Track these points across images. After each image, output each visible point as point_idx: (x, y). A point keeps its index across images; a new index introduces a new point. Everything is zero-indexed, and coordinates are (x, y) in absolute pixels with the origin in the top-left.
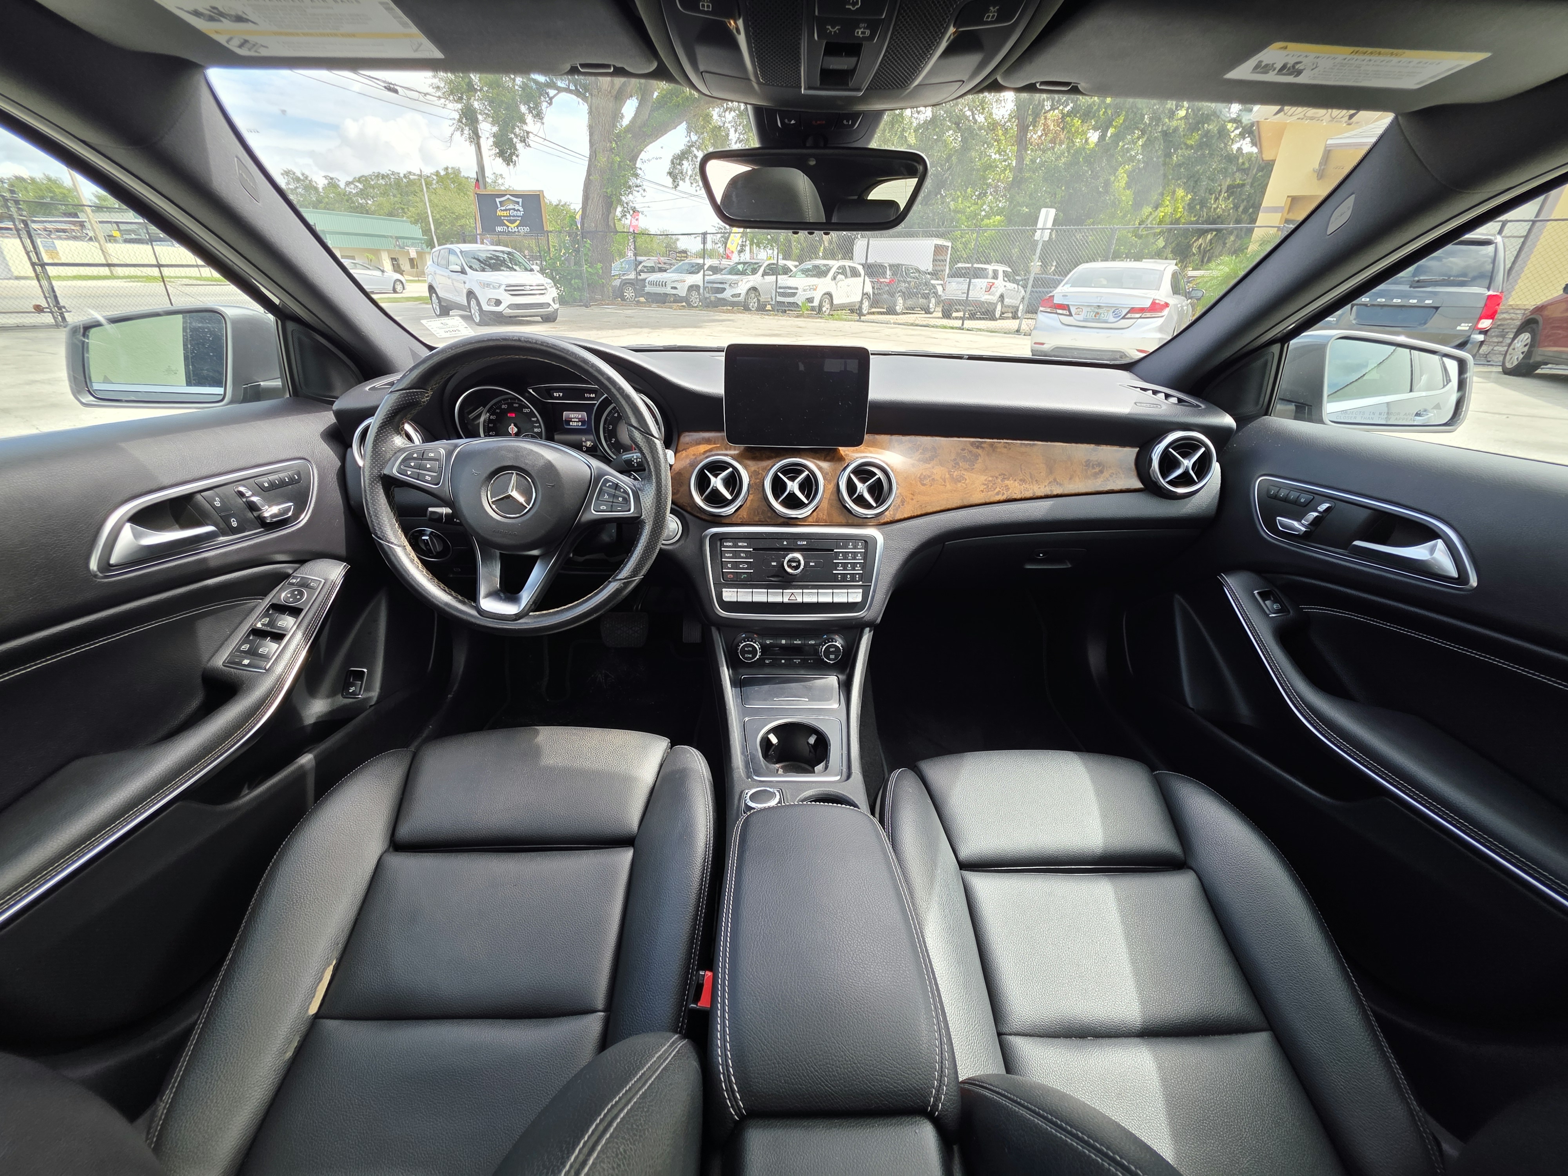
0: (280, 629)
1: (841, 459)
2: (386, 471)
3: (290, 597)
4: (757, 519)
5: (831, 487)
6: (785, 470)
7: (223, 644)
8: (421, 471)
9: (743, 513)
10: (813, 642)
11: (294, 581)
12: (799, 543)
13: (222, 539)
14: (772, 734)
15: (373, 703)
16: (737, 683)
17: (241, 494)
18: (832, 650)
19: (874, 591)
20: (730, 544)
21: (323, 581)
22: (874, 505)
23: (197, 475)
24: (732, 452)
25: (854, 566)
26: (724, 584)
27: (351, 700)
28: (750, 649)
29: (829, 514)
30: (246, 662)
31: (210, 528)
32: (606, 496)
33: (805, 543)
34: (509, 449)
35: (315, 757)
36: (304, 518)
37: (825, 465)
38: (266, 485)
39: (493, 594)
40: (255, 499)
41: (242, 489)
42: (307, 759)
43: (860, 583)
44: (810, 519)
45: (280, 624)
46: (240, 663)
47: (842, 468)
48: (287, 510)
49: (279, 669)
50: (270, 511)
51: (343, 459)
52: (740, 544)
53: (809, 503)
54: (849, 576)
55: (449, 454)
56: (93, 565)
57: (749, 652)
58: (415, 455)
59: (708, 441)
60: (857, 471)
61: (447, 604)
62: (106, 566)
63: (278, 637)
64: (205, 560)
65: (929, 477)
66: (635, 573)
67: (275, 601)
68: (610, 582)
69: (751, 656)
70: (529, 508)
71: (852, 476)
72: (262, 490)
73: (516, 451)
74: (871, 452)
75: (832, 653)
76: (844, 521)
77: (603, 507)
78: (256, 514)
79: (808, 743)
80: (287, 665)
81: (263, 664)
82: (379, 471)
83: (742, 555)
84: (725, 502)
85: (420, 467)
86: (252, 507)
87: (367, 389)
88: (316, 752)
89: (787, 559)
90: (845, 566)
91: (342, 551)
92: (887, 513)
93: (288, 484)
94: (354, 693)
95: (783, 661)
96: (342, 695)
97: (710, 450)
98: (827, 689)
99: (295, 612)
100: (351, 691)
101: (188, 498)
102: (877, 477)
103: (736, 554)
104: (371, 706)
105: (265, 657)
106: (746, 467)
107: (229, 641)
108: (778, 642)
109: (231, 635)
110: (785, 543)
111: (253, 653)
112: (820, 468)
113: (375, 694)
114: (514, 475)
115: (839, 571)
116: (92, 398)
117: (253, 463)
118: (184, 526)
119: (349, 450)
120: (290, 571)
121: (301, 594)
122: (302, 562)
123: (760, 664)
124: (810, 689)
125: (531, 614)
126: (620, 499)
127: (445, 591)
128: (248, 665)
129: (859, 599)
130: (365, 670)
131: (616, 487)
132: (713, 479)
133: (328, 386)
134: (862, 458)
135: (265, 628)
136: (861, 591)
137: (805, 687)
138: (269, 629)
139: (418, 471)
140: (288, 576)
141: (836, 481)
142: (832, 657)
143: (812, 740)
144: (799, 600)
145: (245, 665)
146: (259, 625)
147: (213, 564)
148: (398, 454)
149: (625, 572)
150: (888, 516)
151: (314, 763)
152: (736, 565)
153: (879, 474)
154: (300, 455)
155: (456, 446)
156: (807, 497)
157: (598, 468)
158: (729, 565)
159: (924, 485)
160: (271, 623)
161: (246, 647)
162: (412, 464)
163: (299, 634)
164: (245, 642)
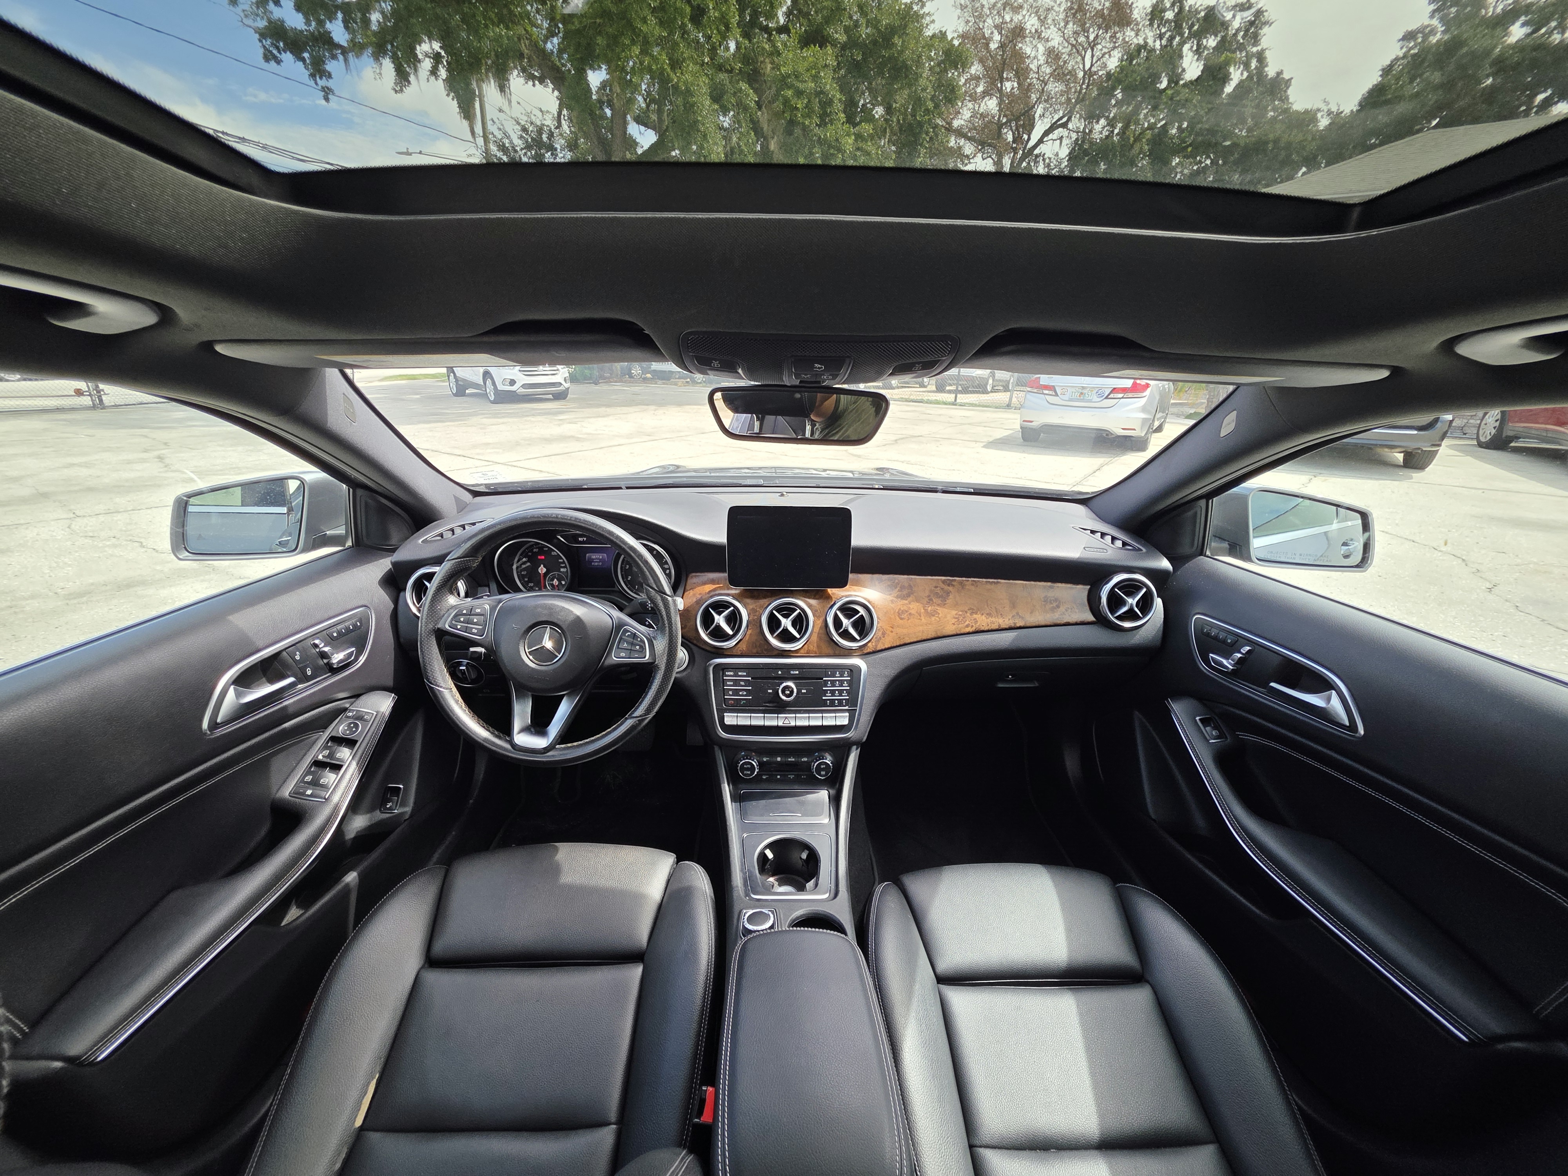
0: (338, 759)
1: (828, 597)
2: (440, 626)
3: (347, 730)
4: (755, 651)
5: (820, 622)
6: (779, 609)
7: (289, 775)
8: (469, 625)
9: (743, 647)
10: (805, 759)
11: (351, 714)
12: (792, 672)
13: (300, 686)
14: (768, 850)
15: (407, 817)
16: (737, 798)
17: (316, 646)
18: (822, 766)
19: (859, 715)
20: (732, 673)
21: (375, 713)
22: (858, 638)
23: (284, 634)
24: (733, 592)
25: (841, 692)
26: (725, 709)
27: (388, 815)
28: (749, 766)
29: (818, 646)
30: (309, 792)
31: (291, 680)
32: (625, 645)
33: (797, 672)
34: (545, 607)
35: (359, 875)
36: (362, 659)
37: (814, 604)
38: (335, 635)
39: (525, 730)
40: (326, 649)
41: (317, 642)
42: (351, 877)
43: (847, 708)
44: (802, 651)
45: (338, 755)
46: (304, 794)
47: (829, 606)
48: (351, 654)
49: (336, 798)
50: (337, 658)
51: (396, 602)
52: (740, 674)
53: (801, 638)
54: (836, 702)
55: (493, 609)
56: (205, 725)
57: (747, 769)
58: (465, 612)
59: (713, 582)
60: (842, 609)
61: (486, 740)
62: (214, 725)
63: (336, 768)
64: (285, 707)
65: (907, 612)
66: (648, 710)
67: (333, 734)
68: (626, 719)
69: (749, 772)
70: (560, 656)
71: (838, 612)
72: (331, 640)
73: (550, 608)
74: (855, 591)
75: (823, 769)
76: (831, 652)
77: (622, 654)
78: (325, 661)
79: (801, 858)
80: (343, 794)
81: (323, 794)
82: (434, 626)
83: (742, 683)
84: (725, 637)
85: (468, 622)
86: (323, 655)
87: (420, 541)
88: (361, 868)
89: (782, 687)
90: (833, 692)
91: (390, 682)
92: (869, 644)
93: (352, 631)
94: (390, 809)
95: (779, 777)
96: (380, 810)
97: (714, 590)
98: (818, 803)
99: (350, 743)
100: (388, 806)
101: (276, 656)
102: (860, 614)
103: (736, 683)
104: (405, 820)
105: (325, 787)
106: (745, 606)
107: (294, 772)
108: (774, 759)
109: (296, 766)
110: (780, 673)
111: (315, 783)
112: (810, 606)
113: (408, 809)
114: (548, 628)
115: (828, 697)
116: (188, 554)
117: (326, 617)
118: (272, 681)
119: (402, 594)
120: (347, 705)
121: (356, 726)
122: (357, 696)
123: (758, 780)
124: (802, 803)
125: (557, 746)
126: (638, 647)
127: (484, 727)
128: (311, 795)
129: (846, 722)
130: (401, 786)
131: (634, 636)
132: (716, 617)
133: (386, 536)
134: (847, 596)
135: (325, 760)
136: (847, 714)
137: (799, 802)
138: (328, 760)
139: (466, 625)
140: (345, 710)
141: (824, 617)
142: (823, 773)
143: (804, 856)
144: (793, 724)
145: (308, 796)
146: (320, 757)
147: (291, 710)
148: (451, 611)
149: (640, 711)
150: (871, 647)
151: (357, 880)
152: (736, 692)
153: (862, 611)
154: (360, 603)
155: (500, 601)
156: (799, 632)
157: (619, 618)
158: (731, 693)
159: (902, 619)
160: (331, 755)
161: (309, 778)
162: (462, 619)
163: (354, 764)
164: (308, 772)
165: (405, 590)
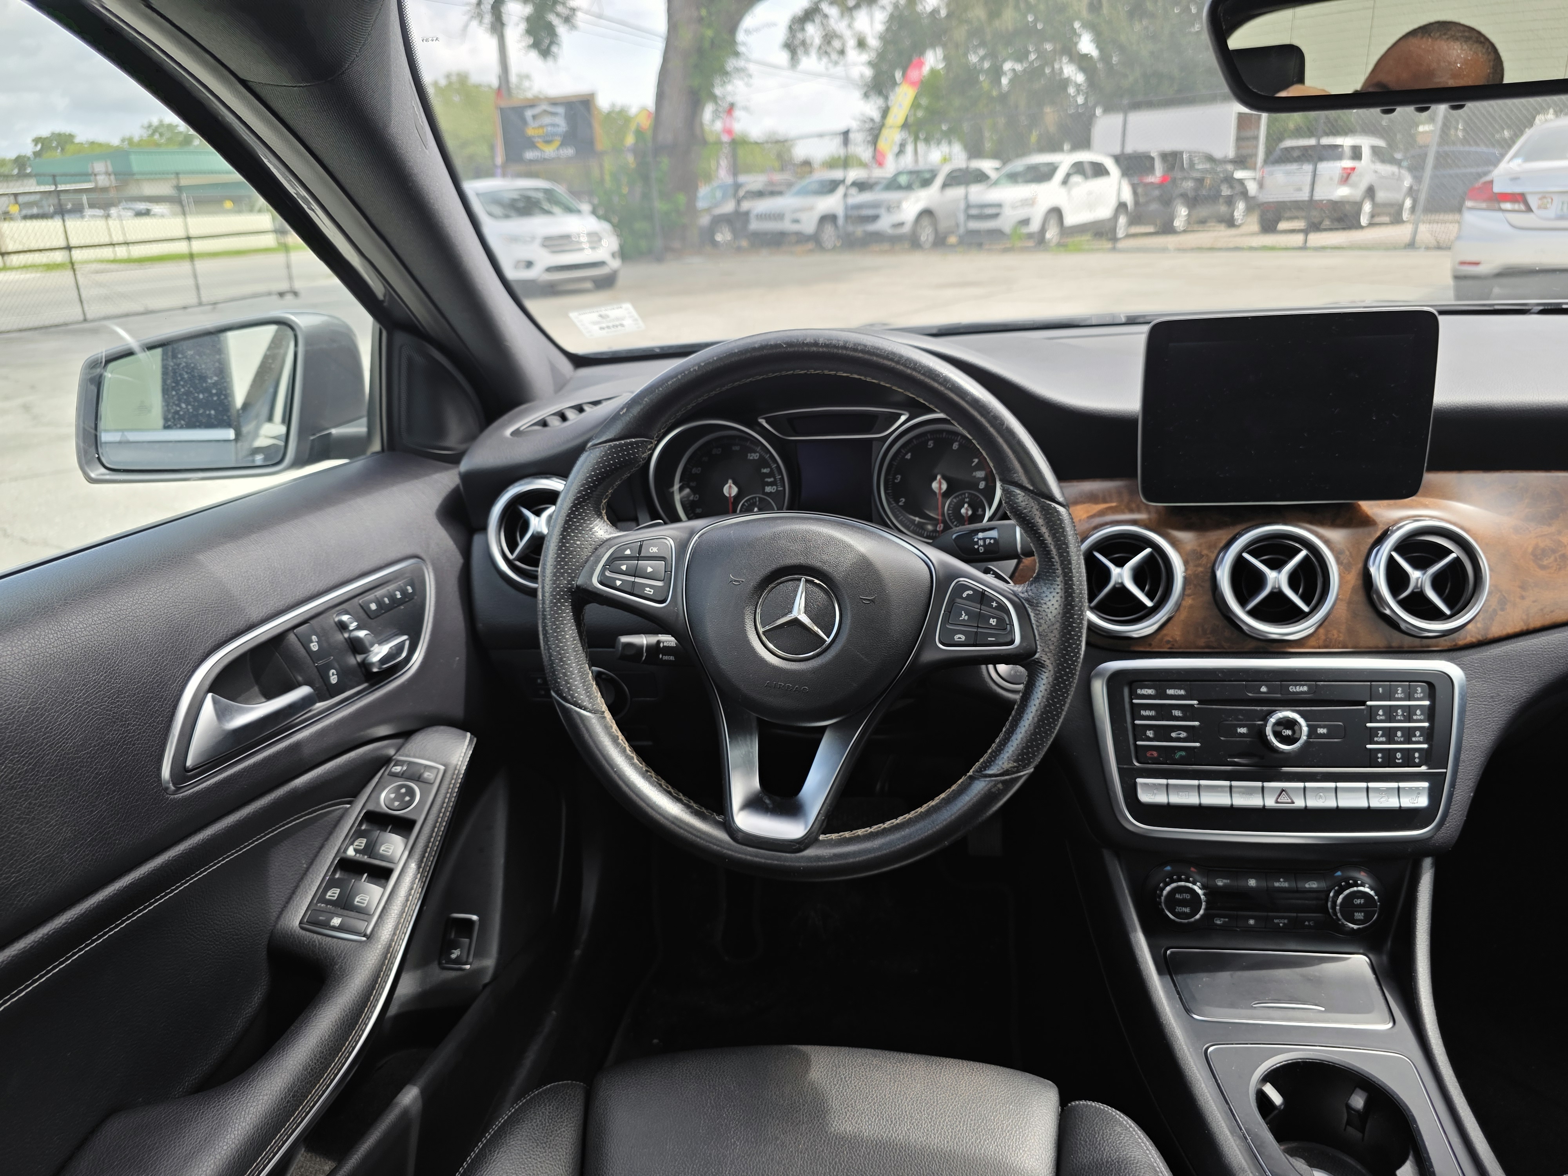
0: (383, 858)
1: (1366, 522)
2: (580, 581)
3: (395, 799)
4: (1202, 642)
5: (1354, 578)
6: (1257, 548)
7: (297, 887)
8: (638, 580)
9: (1175, 633)
10: (1313, 885)
11: (398, 769)
12: (1292, 689)
13: (320, 706)
14: (1268, 1084)
15: (487, 979)
16: (1166, 967)
17: (343, 626)
18: (1358, 901)
19: (1453, 785)
20: (1150, 692)
21: (442, 768)
22: (1448, 612)
23: (291, 600)
24: (1142, 516)
25: (1408, 735)
26: (1138, 769)
27: (453, 974)
28: (1187, 896)
29: (1351, 631)
30: (336, 921)
31: (304, 691)
32: (964, 616)
33: (1305, 689)
34: (793, 537)
35: (423, 1092)
36: (418, 657)
37: (1337, 535)
38: (373, 606)
39: (753, 804)
40: (362, 634)
41: (345, 618)
42: (410, 1096)
43: (1423, 769)
44: (1312, 641)
45: (382, 849)
46: (326, 925)
47: (1371, 540)
48: (400, 648)
49: (385, 933)
50: (378, 652)
51: (466, 552)
52: (1170, 692)
53: (1313, 611)
54: (1399, 755)
55: (682, 547)
56: (166, 772)
57: (1184, 903)
58: (628, 552)
59: (1093, 498)
60: (1402, 547)
61: (676, 820)
62: (182, 774)
63: (381, 874)
64: (297, 746)
65: (1554, 551)
66: (1022, 759)
67: (371, 807)
68: (972, 779)
69: (1187, 910)
70: (829, 640)
71: (1394, 554)
72: (367, 618)
73: (805, 539)
74: (1426, 506)
75: (1359, 908)
76: (1381, 644)
77: (960, 637)
78: (360, 658)
79: (1349, 1107)
80: (396, 928)
81: (361, 925)
82: (569, 582)
83: (1177, 713)
84: (1140, 613)
85: (635, 573)
86: (357, 647)
87: (508, 432)
88: (424, 1079)
89: (1272, 720)
90: (1390, 735)
91: (458, 710)
92: (1469, 626)
93: (401, 602)
94: (458, 961)
95: (1252, 922)
96: (440, 964)
97: (1102, 513)
98: (1350, 982)
99: (403, 826)
100: (453, 956)
101: (277, 641)
102: (1453, 556)
103: (1164, 712)
104: (485, 986)
105: (363, 912)
106: (1174, 543)
107: (306, 882)
108: (1241, 883)
109: (308, 869)
110: (1264, 689)
111: (345, 904)
112: (1327, 542)
113: (489, 962)
114: (802, 584)
115: (1378, 745)
116: (103, 470)
117: (357, 571)
118: (268, 694)
119: (477, 539)
120: (392, 752)
121: (411, 793)
122: (405, 735)
123: (1204, 929)
124: (1317, 982)
125: (822, 837)
126: (993, 622)
127: (669, 793)
128: (340, 929)
129: (1422, 802)
130: (475, 918)
131: (982, 598)
132: (1115, 571)
133: (440, 431)
134: (1415, 518)
135: (359, 857)
136: (1426, 785)
137: (1308, 979)
138: (365, 858)
139: (632, 579)
140: (387, 761)
141: (1360, 565)
142: (1359, 916)
143: (1358, 1101)
144: (1299, 803)
145: (334, 928)
146: (351, 852)
147: (307, 751)
148: (601, 550)
149: (1004, 761)
150: (1472, 634)
151: (419, 1104)
152: (1163, 733)
153: (1456, 553)
154: (409, 551)
155: (692, 533)
156: (1307, 600)
157: (944, 564)
158: (1150, 734)
159: (1543, 567)
160: (370, 849)
161: (333, 894)
162: (624, 568)
163: (413, 866)
164: (331, 884)
165: (484, 528)
